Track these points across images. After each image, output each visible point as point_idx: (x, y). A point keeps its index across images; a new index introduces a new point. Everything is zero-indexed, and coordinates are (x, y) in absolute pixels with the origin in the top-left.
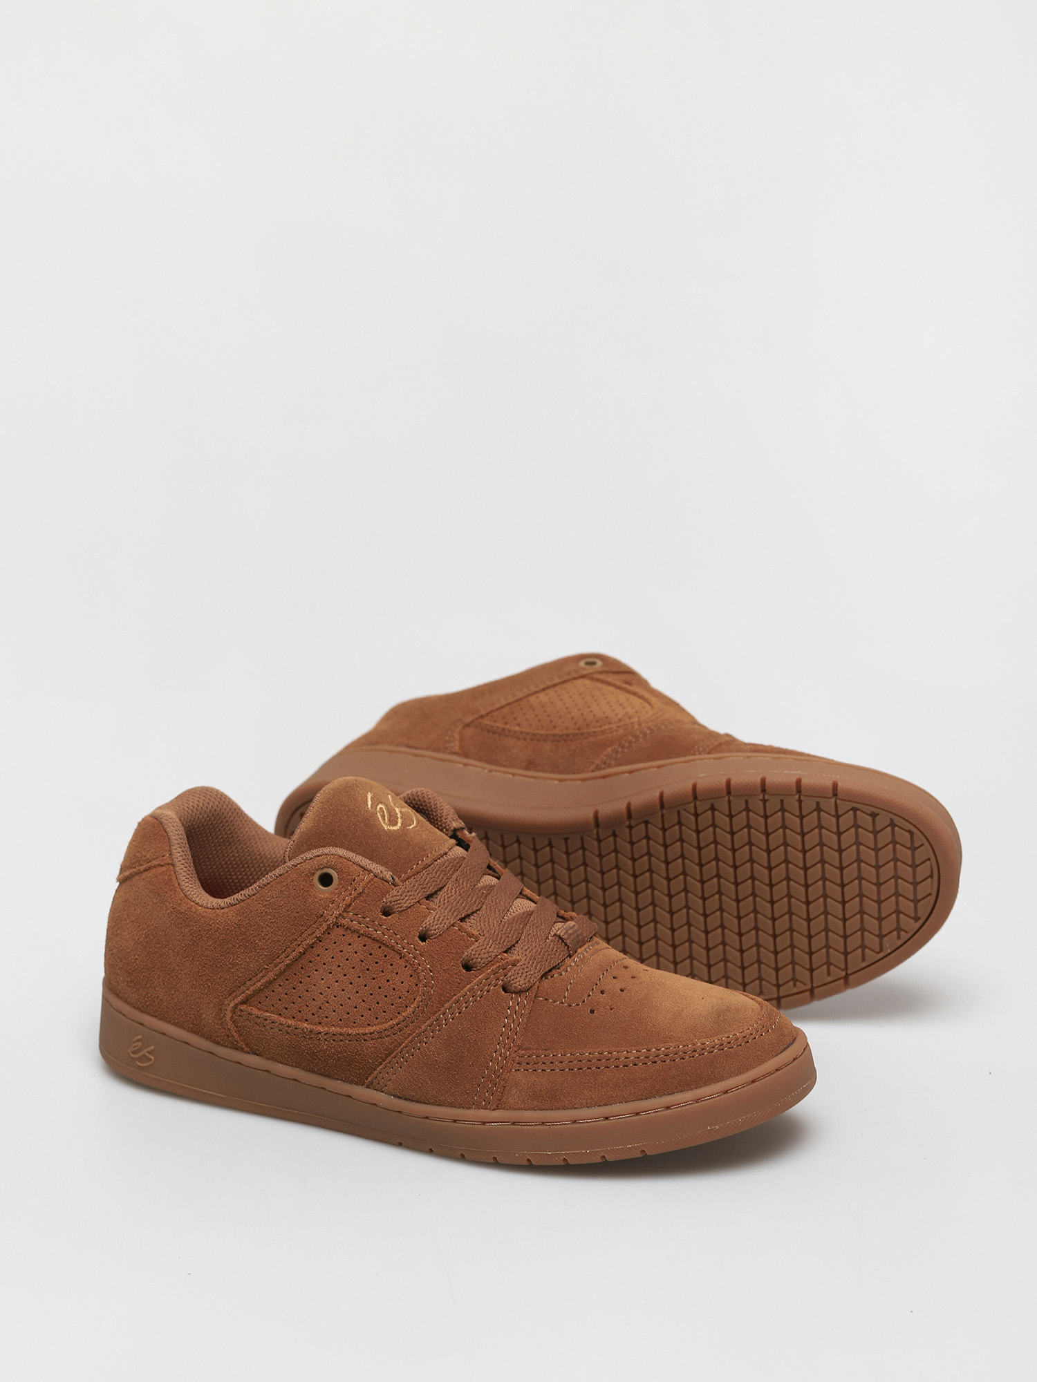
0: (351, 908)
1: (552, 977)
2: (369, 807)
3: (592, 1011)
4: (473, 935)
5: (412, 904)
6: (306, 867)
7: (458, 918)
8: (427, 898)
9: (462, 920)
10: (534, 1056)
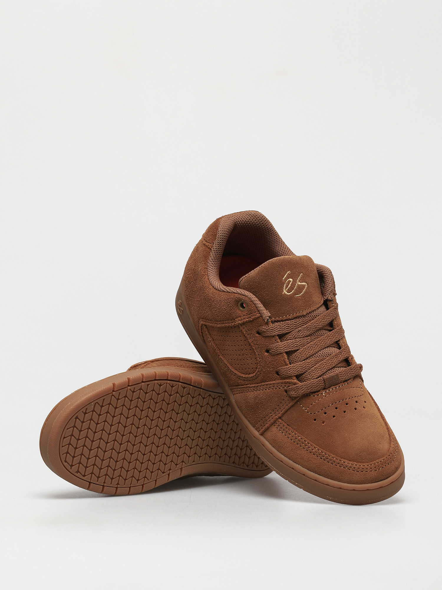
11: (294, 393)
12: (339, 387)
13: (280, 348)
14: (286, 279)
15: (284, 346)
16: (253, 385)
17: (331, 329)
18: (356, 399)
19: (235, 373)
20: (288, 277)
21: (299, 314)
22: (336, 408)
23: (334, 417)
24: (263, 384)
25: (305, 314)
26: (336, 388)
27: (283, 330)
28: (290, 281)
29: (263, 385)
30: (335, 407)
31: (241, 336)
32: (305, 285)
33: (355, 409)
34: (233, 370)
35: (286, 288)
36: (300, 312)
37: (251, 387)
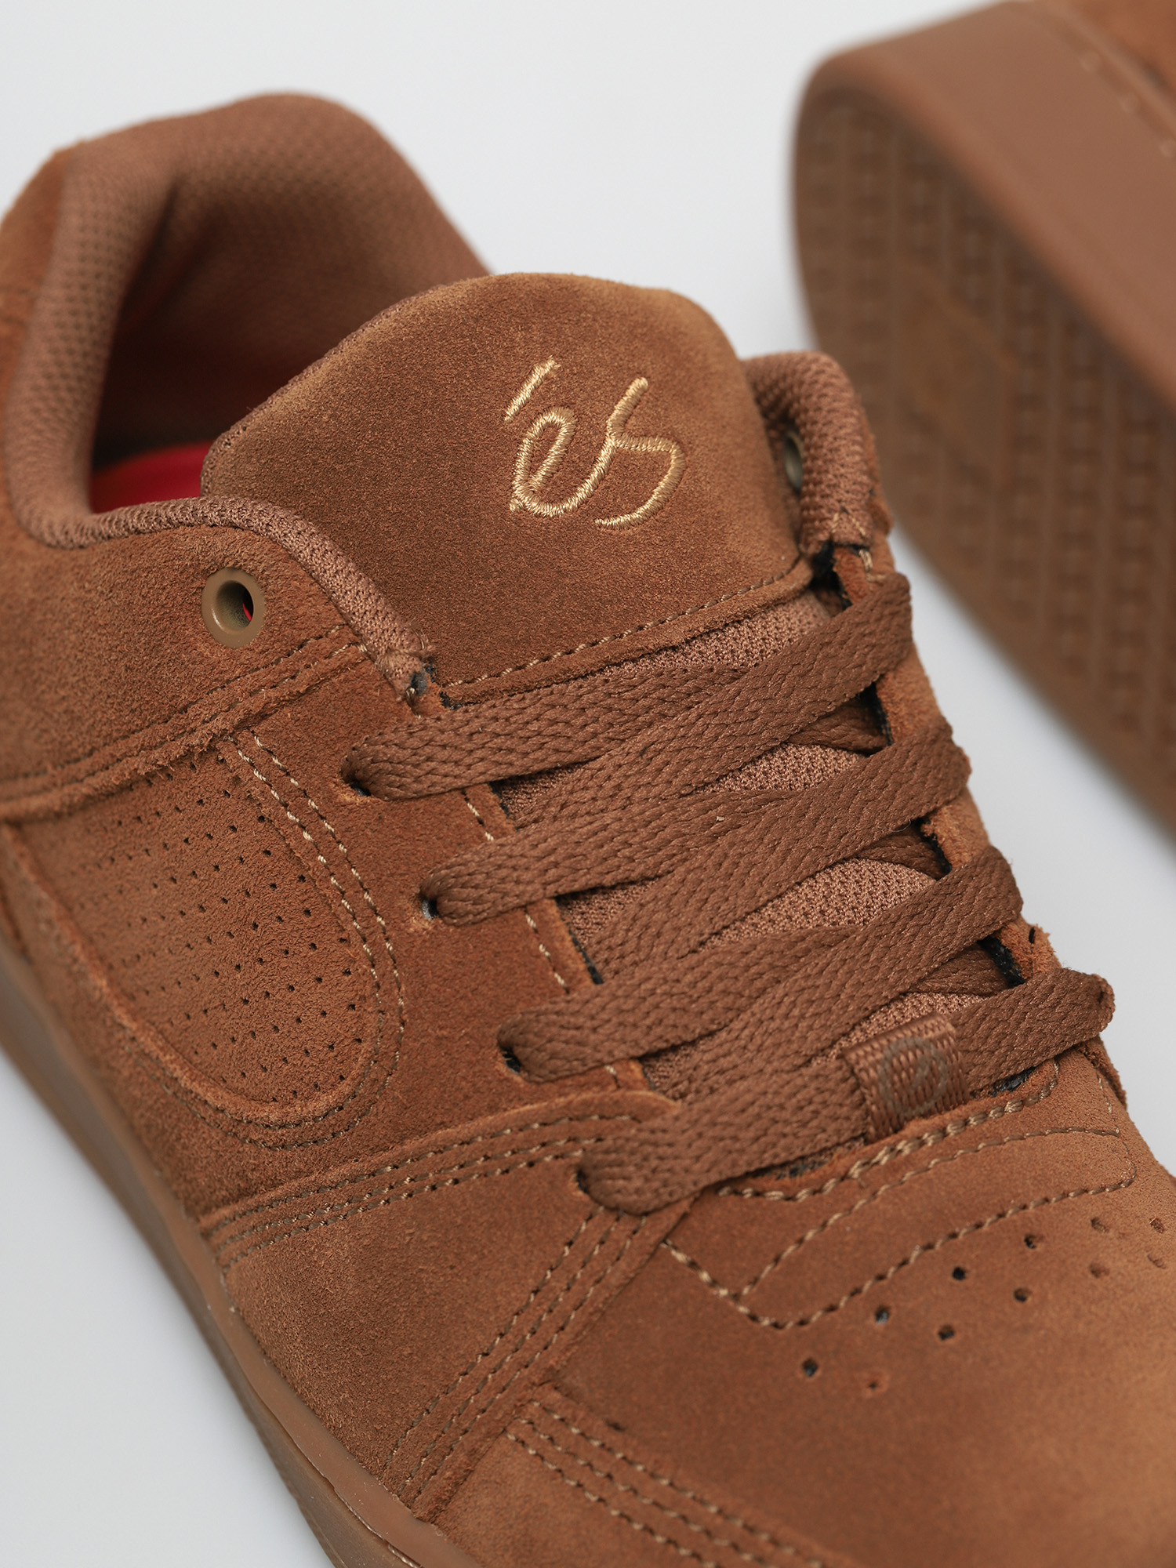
0: (264, 725)
1: (757, 1194)
2: (511, 411)
3: (810, 1366)
4: (565, 967)
5: (439, 789)
6: (190, 543)
7: (551, 889)
8: (498, 786)
9: (565, 900)
10: (575, 1431)
11: (638, 1183)
12: (966, 1123)
13: (514, 868)
14: (529, 415)
15: (540, 859)
16: (344, 1170)
17: (874, 741)
18: (1093, 1206)
19: (217, 1110)
20: (541, 401)
21: (633, 638)
22: (959, 1274)
23: (946, 1333)
24: (411, 1145)
25: (677, 639)
26: (943, 1132)
27: (523, 748)
28: (554, 427)
29: (418, 1157)
30: (951, 1268)
31: (234, 829)
32: (664, 456)
33: (1096, 1272)
34: (200, 1091)
35: (532, 470)
36: (641, 628)
37: (334, 1186)
